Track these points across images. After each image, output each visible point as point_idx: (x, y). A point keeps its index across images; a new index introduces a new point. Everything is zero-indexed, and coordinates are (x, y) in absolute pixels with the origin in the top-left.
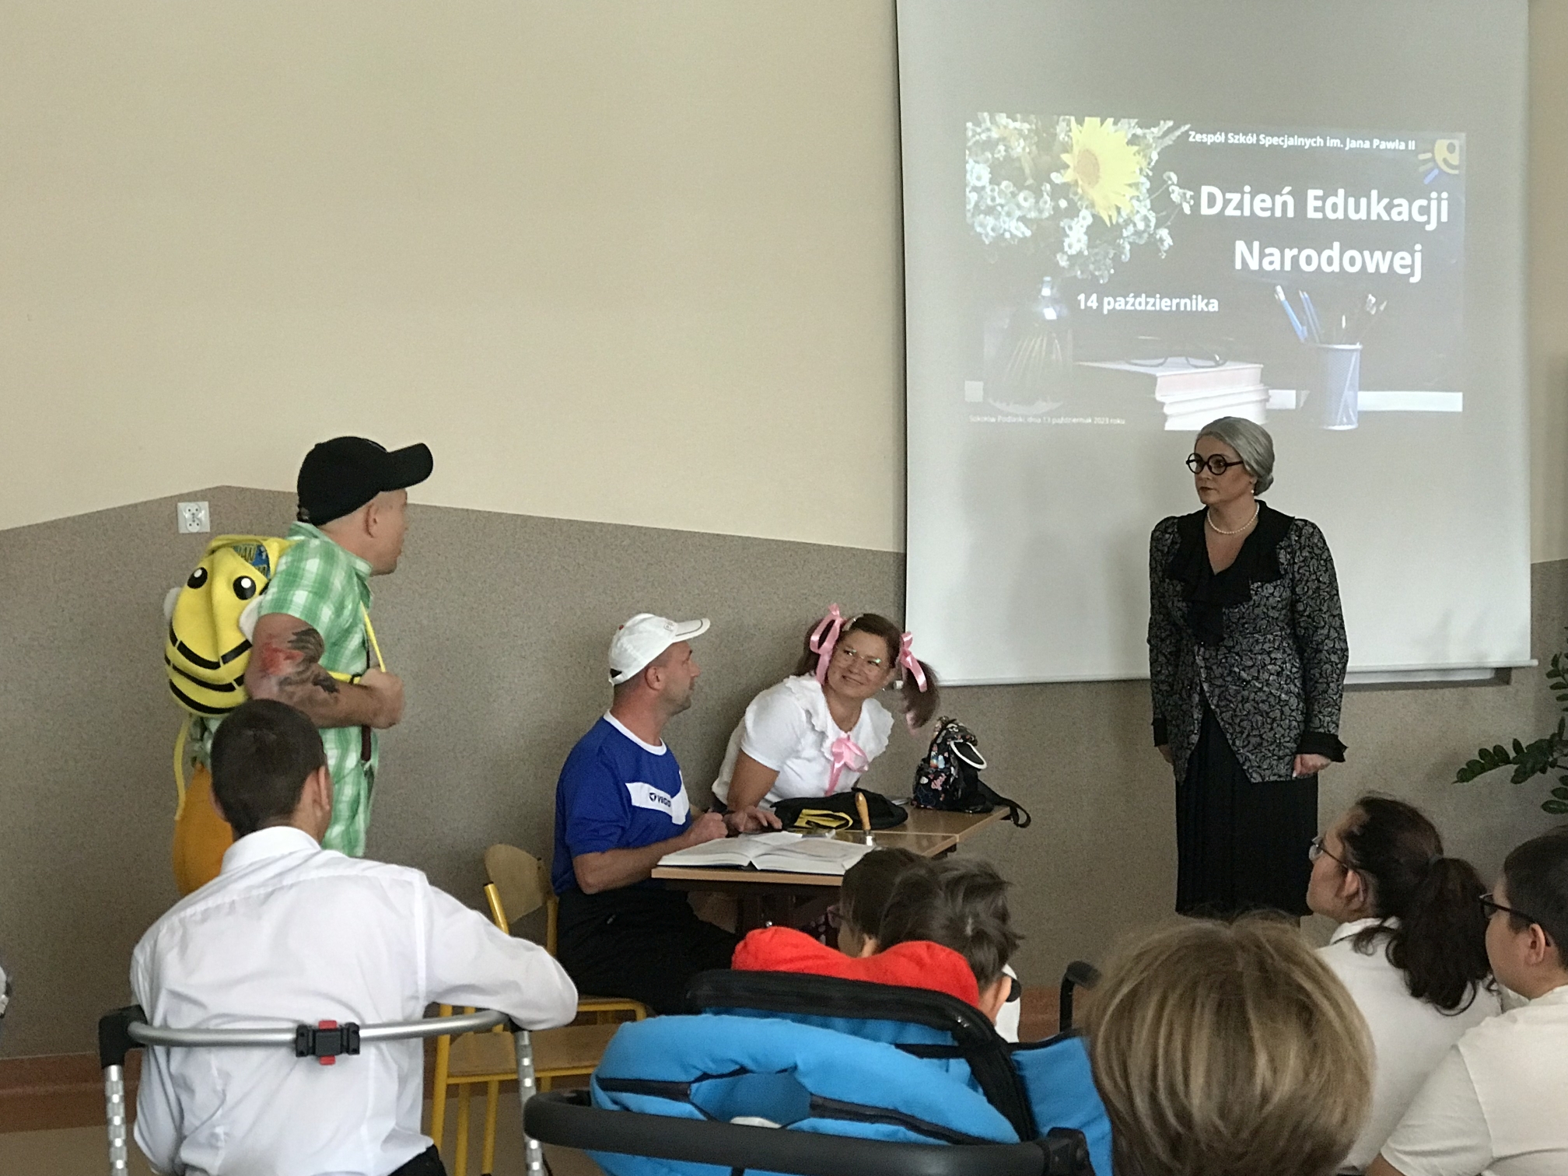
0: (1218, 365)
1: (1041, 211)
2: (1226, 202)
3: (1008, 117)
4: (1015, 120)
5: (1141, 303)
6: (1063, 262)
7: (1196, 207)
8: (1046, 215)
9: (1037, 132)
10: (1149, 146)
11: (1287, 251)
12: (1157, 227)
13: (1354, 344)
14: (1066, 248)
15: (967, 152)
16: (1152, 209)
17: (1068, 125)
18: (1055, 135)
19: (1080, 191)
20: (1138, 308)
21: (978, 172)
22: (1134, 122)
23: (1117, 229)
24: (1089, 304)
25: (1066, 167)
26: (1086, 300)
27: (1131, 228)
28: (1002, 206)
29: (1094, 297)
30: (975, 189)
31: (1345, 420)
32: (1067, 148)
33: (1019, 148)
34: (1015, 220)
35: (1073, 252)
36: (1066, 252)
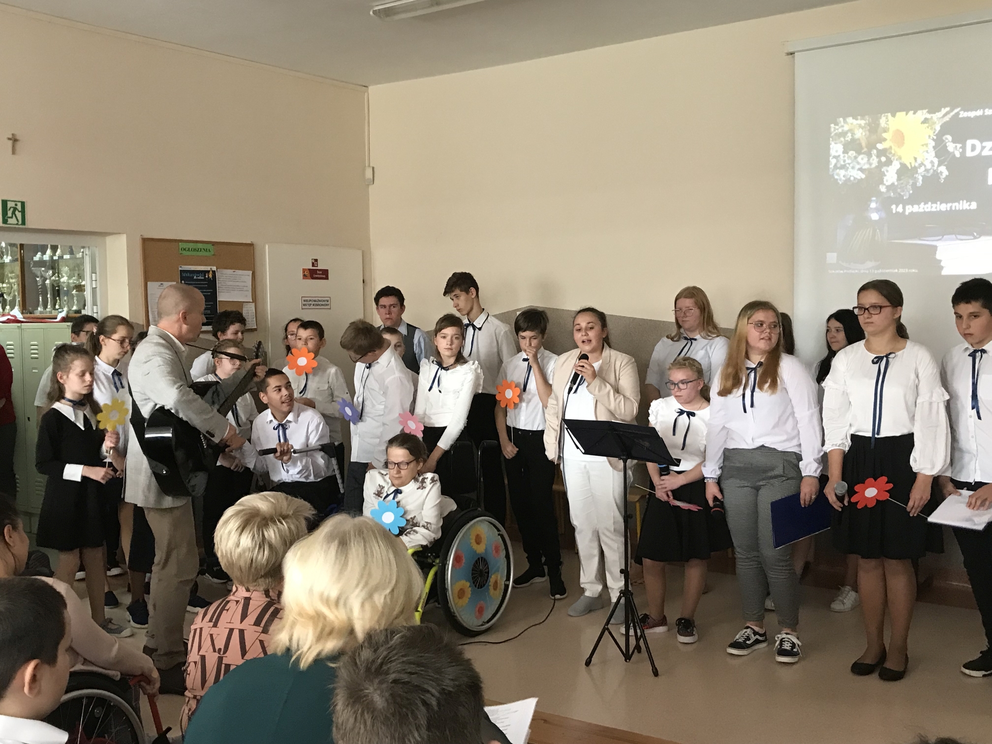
0: (975, 238)
1: (871, 164)
2: (983, 148)
3: (853, 119)
4: (857, 119)
5: (929, 207)
6: (883, 189)
7: (963, 153)
8: (873, 166)
9: (869, 125)
10: (934, 123)
12: (939, 165)
14: (885, 182)
15: (831, 139)
16: (937, 156)
17: (887, 116)
18: (878, 125)
19: (893, 152)
20: (927, 210)
21: (836, 148)
22: (925, 111)
23: (915, 170)
24: (898, 210)
25: (885, 140)
26: (897, 207)
27: (923, 168)
28: (849, 164)
29: (901, 206)
30: (835, 157)
32: (886, 130)
33: (860, 134)
34: (856, 170)
35: (889, 183)
36: (885, 184)
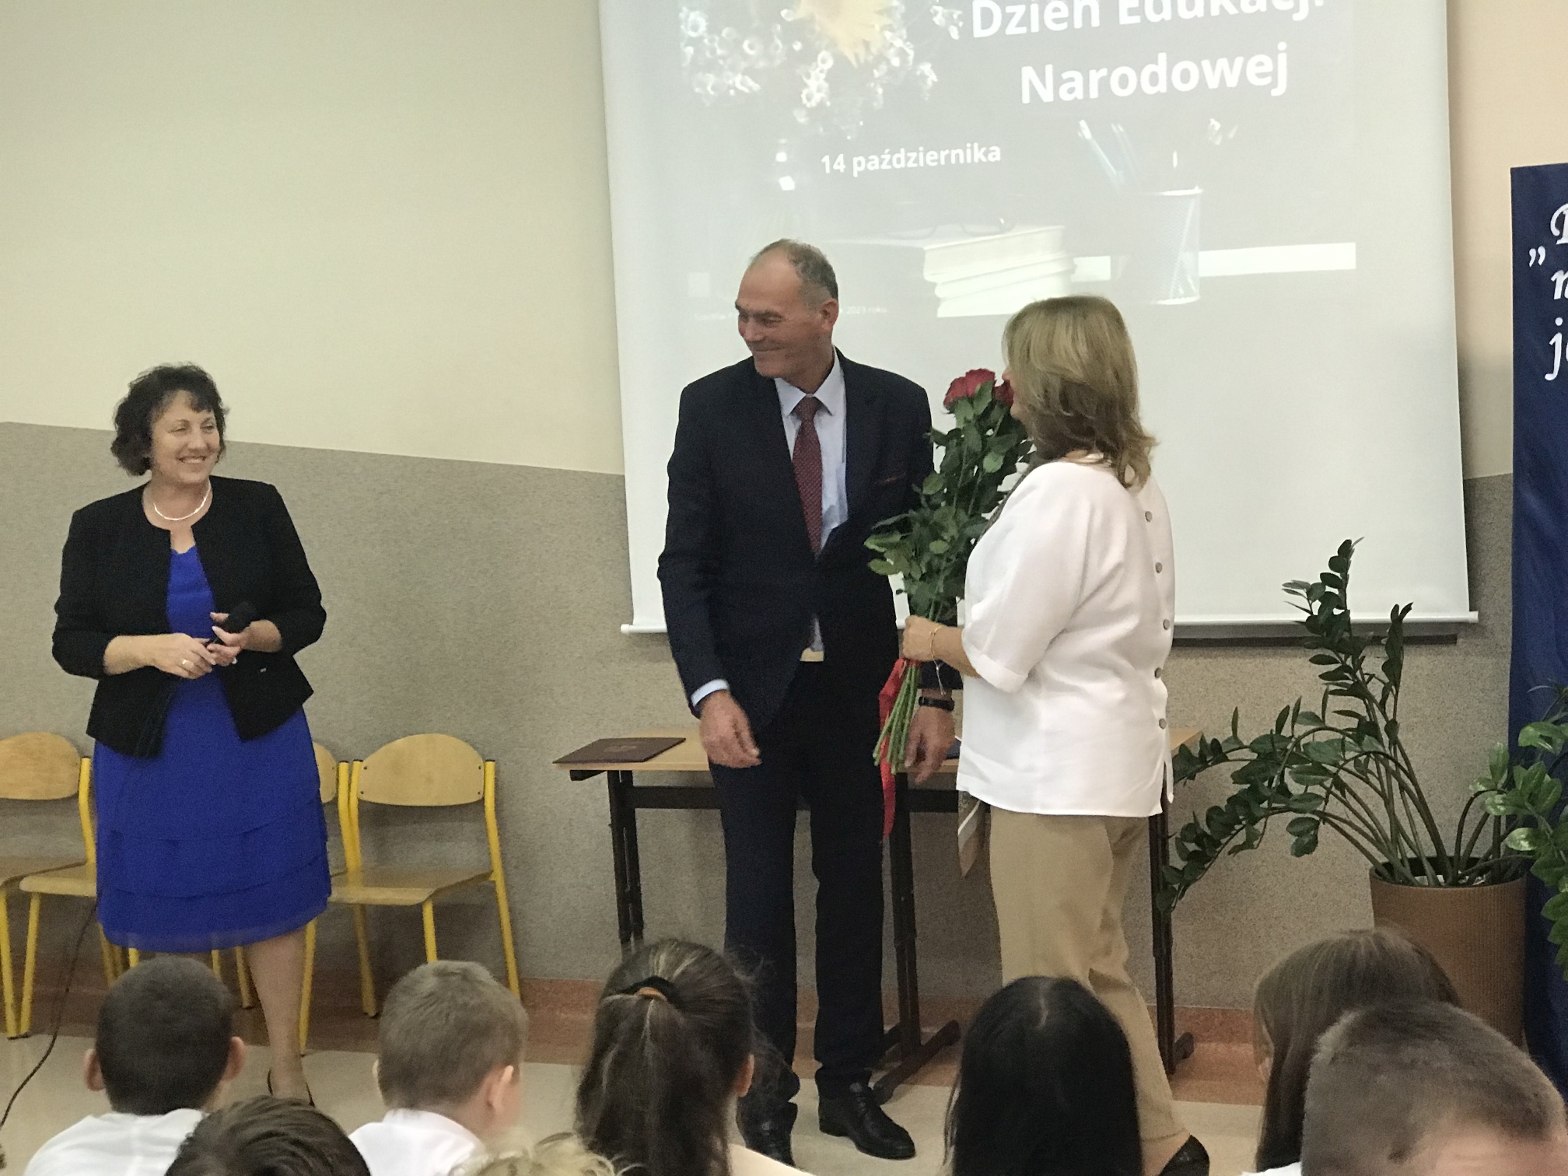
0: (1003, 229)
1: (771, 59)
2: (1007, 18)
5: (902, 160)
6: (802, 119)
7: (967, 30)
8: (778, 62)
11: (1092, 73)
12: (918, 60)
13: (1192, 188)
14: (805, 101)
16: (912, 38)
19: (817, 28)
20: (897, 166)
21: (693, 21)
23: (866, 69)
24: (836, 167)
26: (833, 161)
27: (884, 67)
28: (724, 58)
29: (841, 158)
30: (692, 42)
31: (1181, 291)
34: (740, 74)
35: (813, 103)
36: (804, 106)
